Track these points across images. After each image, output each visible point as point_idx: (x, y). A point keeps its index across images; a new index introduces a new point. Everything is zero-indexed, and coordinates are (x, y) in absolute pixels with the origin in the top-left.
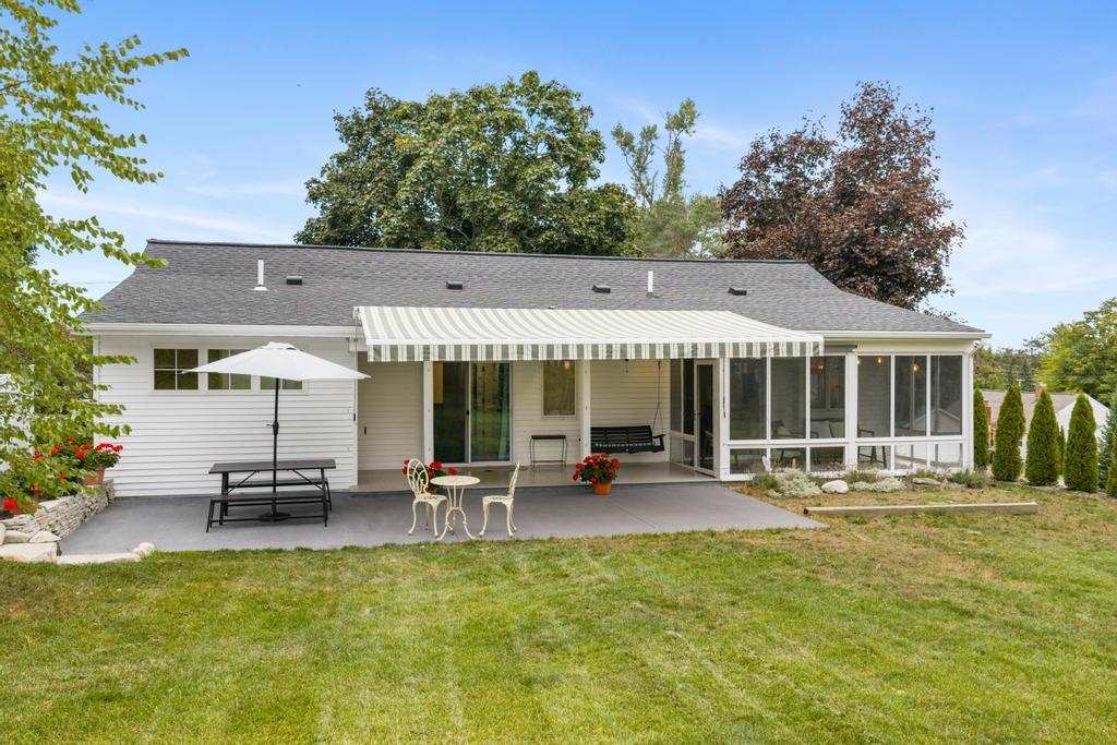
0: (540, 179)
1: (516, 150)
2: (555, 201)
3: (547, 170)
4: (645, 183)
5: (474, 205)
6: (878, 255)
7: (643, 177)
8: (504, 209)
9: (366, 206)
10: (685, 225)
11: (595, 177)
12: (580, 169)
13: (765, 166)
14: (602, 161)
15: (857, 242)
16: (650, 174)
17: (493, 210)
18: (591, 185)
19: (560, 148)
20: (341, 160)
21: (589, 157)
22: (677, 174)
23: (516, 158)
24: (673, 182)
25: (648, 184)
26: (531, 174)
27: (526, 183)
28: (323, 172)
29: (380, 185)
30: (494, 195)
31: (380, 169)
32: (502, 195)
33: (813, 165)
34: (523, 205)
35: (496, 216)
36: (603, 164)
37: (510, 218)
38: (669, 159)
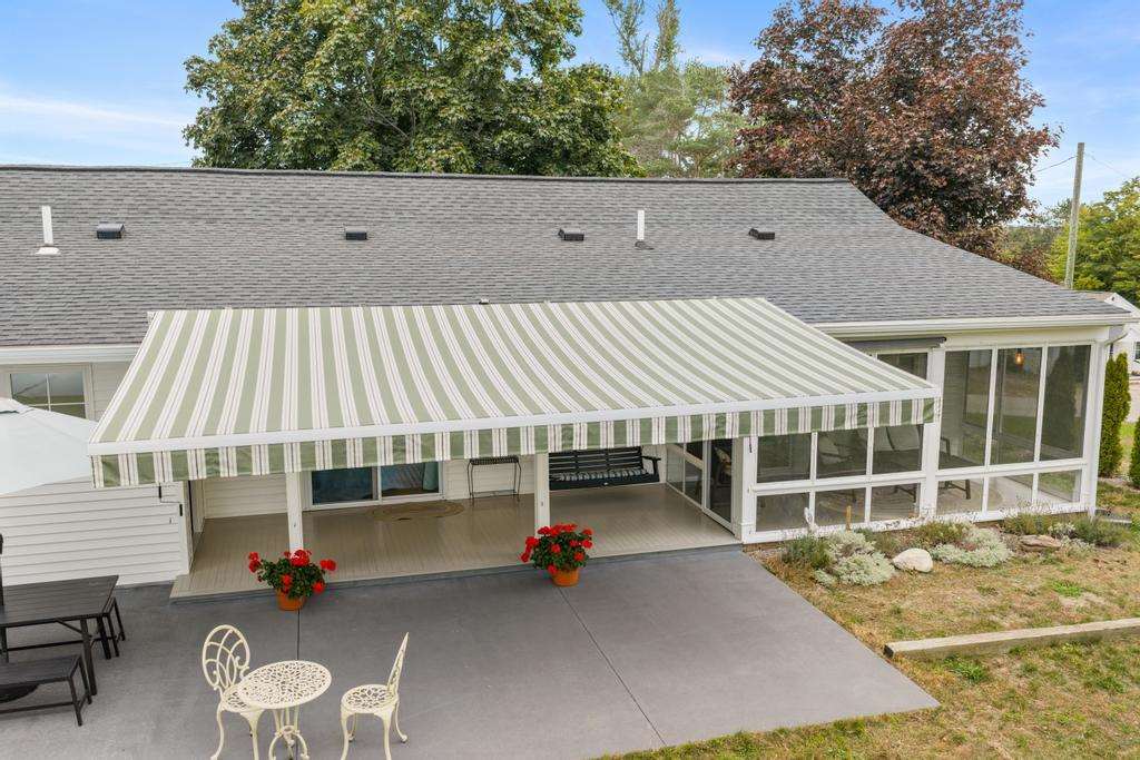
0: (492, 61)
1: (462, 19)
2: (514, 89)
3: (503, 49)
4: (634, 47)
5: (406, 96)
6: (947, 172)
7: (632, 40)
8: (446, 102)
9: (263, 96)
10: (681, 103)
11: (569, 55)
12: (547, 47)
13: (791, 41)
14: (578, 33)
15: (920, 155)
16: (640, 36)
17: (432, 103)
18: (564, 65)
19: (520, 16)
20: (237, 30)
21: (560, 30)
22: (670, 38)
23: (461, 30)
24: (666, 49)
25: (638, 49)
26: (481, 53)
27: (475, 66)
28: (212, 45)
29: (283, 66)
30: (432, 83)
31: (284, 43)
32: (442, 81)
33: (853, 41)
34: (472, 96)
35: (435, 111)
36: (580, 38)
37: (454, 114)
38: (661, 19)
